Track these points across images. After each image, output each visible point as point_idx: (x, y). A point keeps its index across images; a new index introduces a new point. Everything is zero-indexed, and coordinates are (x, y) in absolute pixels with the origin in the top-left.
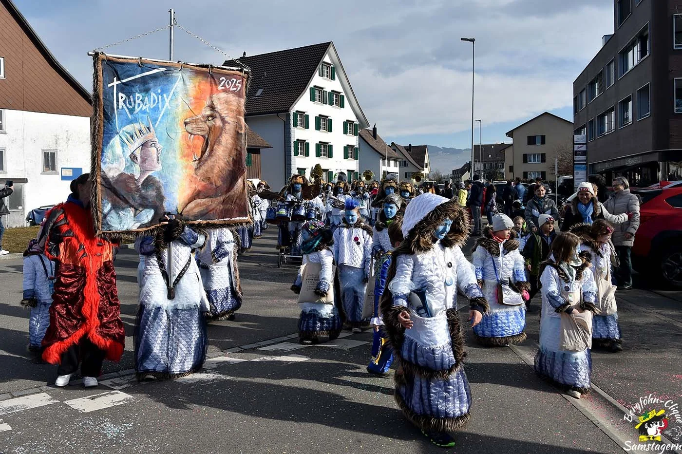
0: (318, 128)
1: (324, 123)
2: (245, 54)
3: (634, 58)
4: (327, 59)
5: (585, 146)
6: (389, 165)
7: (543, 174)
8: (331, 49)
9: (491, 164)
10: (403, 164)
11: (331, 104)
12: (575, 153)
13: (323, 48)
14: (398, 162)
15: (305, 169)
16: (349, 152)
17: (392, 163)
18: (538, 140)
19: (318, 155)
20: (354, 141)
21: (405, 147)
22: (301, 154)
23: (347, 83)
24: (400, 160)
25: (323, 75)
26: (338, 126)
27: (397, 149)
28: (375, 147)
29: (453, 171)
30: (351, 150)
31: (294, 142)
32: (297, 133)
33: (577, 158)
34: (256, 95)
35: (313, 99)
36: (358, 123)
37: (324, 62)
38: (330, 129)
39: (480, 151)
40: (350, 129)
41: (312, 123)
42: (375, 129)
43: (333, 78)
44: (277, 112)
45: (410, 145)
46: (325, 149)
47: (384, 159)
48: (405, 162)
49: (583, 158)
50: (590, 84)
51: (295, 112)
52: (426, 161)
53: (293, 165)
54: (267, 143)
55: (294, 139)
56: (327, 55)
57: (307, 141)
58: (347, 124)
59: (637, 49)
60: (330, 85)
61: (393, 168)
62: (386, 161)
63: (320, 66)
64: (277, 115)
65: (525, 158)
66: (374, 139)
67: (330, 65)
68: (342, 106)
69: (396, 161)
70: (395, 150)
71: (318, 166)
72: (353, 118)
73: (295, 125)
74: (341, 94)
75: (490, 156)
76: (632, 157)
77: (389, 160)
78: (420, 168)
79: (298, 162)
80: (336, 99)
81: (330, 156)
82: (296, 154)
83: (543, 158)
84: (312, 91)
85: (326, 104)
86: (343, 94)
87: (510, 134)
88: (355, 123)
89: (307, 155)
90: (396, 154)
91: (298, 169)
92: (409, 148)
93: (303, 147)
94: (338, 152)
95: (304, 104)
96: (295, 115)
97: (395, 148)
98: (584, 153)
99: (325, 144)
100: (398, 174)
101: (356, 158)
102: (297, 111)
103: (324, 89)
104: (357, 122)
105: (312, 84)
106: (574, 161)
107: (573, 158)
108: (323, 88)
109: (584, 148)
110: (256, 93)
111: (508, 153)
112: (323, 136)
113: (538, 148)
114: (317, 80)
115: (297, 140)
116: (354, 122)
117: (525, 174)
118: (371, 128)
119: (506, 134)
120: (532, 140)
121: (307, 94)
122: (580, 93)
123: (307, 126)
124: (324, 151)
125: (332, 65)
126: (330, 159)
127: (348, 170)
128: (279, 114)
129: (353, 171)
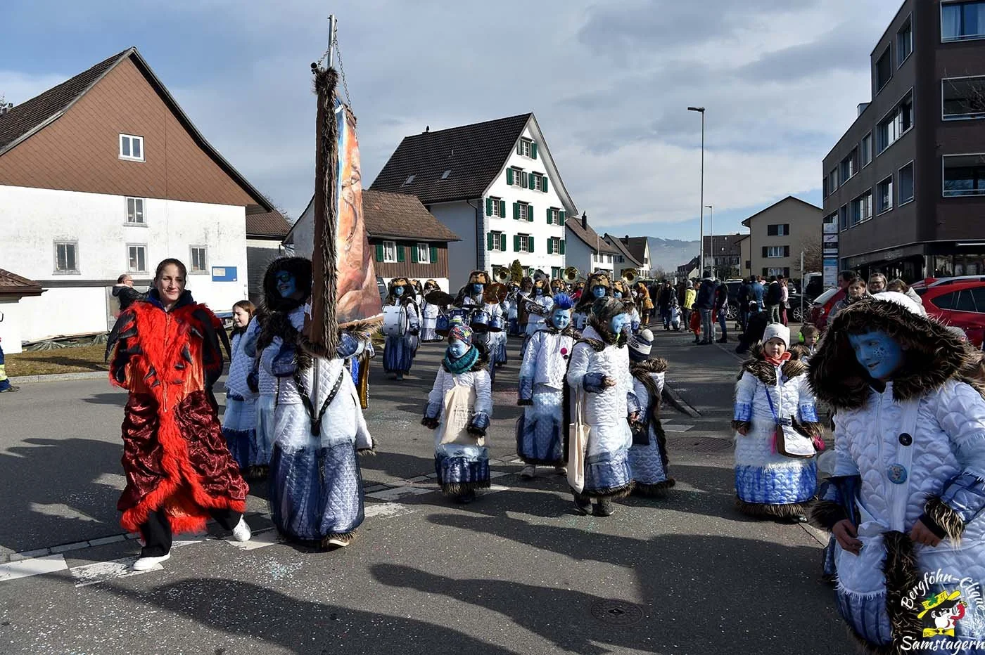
0: (516, 216)
1: (524, 211)
2: (428, 128)
3: (895, 130)
4: (526, 134)
5: (836, 236)
6: (602, 261)
7: (787, 270)
8: (531, 122)
9: (724, 259)
10: (619, 260)
11: (532, 187)
12: (825, 245)
13: (522, 121)
14: (612, 257)
15: (503, 266)
16: (554, 245)
17: (605, 258)
18: (781, 229)
19: (517, 249)
20: (559, 231)
21: (621, 239)
22: (497, 247)
23: (551, 163)
24: (615, 255)
25: (521, 154)
26: (540, 214)
27: (611, 243)
28: (585, 239)
29: (679, 267)
30: (556, 243)
31: (488, 234)
32: (492, 223)
33: (827, 251)
34: (443, 178)
35: (510, 182)
36: (564, 210)
37: (523, 138)
38: (531, 219)
39: (710, 243)
40: (555, 218)
41: (509, 210)
42: (584, 218)
43: (535, 158)
44: (468, 198)
45: (627, 236)
46: (525, 242)
47: (596, 254)
48: (621, 257)
49: (834, 251)
50: (842, 162)
51: (488, 197)
52: (646, 256)
53: (486, 262)
54: (455, 235)
55: (487, 230)
56: (527, 129)
57: (503, 233)
58: (551, 211)
59: (898, 120)
60: (530, 165)
61: (606, 264)
62: (598, 256)
63: (518, 142)
64: (468, 202)
65: (765, 252)
66: (583, 230)
67: (531, 141)
68: (545, 190)
69: (609, 256)
70: (608, 243)
71: (516, 262)
72: (558, 205)
73: (489, 214)
74: (544, 176)
75: (723, 249)
76: (893, 249)
77: (601, 255)
78: (639, 264)
79: (494, 258)
80: (537, 182)
81: (531, 250)
82: (490, 248)
83: (786, 251)
84: (509, 172)
85: (526, 187)
86: (546, 175)
87: (747, 223)
88: (561, 210)
89: (504, 249)
90: (610, 248)
91: (492, 265)
92: (626, 241)
93: (498, 240)
94: (541, 245)
95: (499, 188)
96: (489, 201)
97: (608, 240)
98: (835, 245)
99: (525, 236)
100: (613, 272)
101: (562, 253)
102: (491, 197)
103: (523, 170)
105: (508, 165)
106: (823, 254)
107: (823, 251)
108: (522, 169)
109: (835, 239)
110: (442, 175)
111: (745, 245)
112: (523, 227)
113: (780, 240)
114: (515, 159)
115: (492, 231)
116: (559, 209)
117: (765, 271)
118: (580, 217)
119: (743, 223)
120: (773, 230)
121: (503, 176)
122: (831, 173)
123: (503, 215)
124: (524, 244)
125: (533, 142)
126: (531, 253)
127: (552, 267)
128: (470, 200)
129: (558, 268)
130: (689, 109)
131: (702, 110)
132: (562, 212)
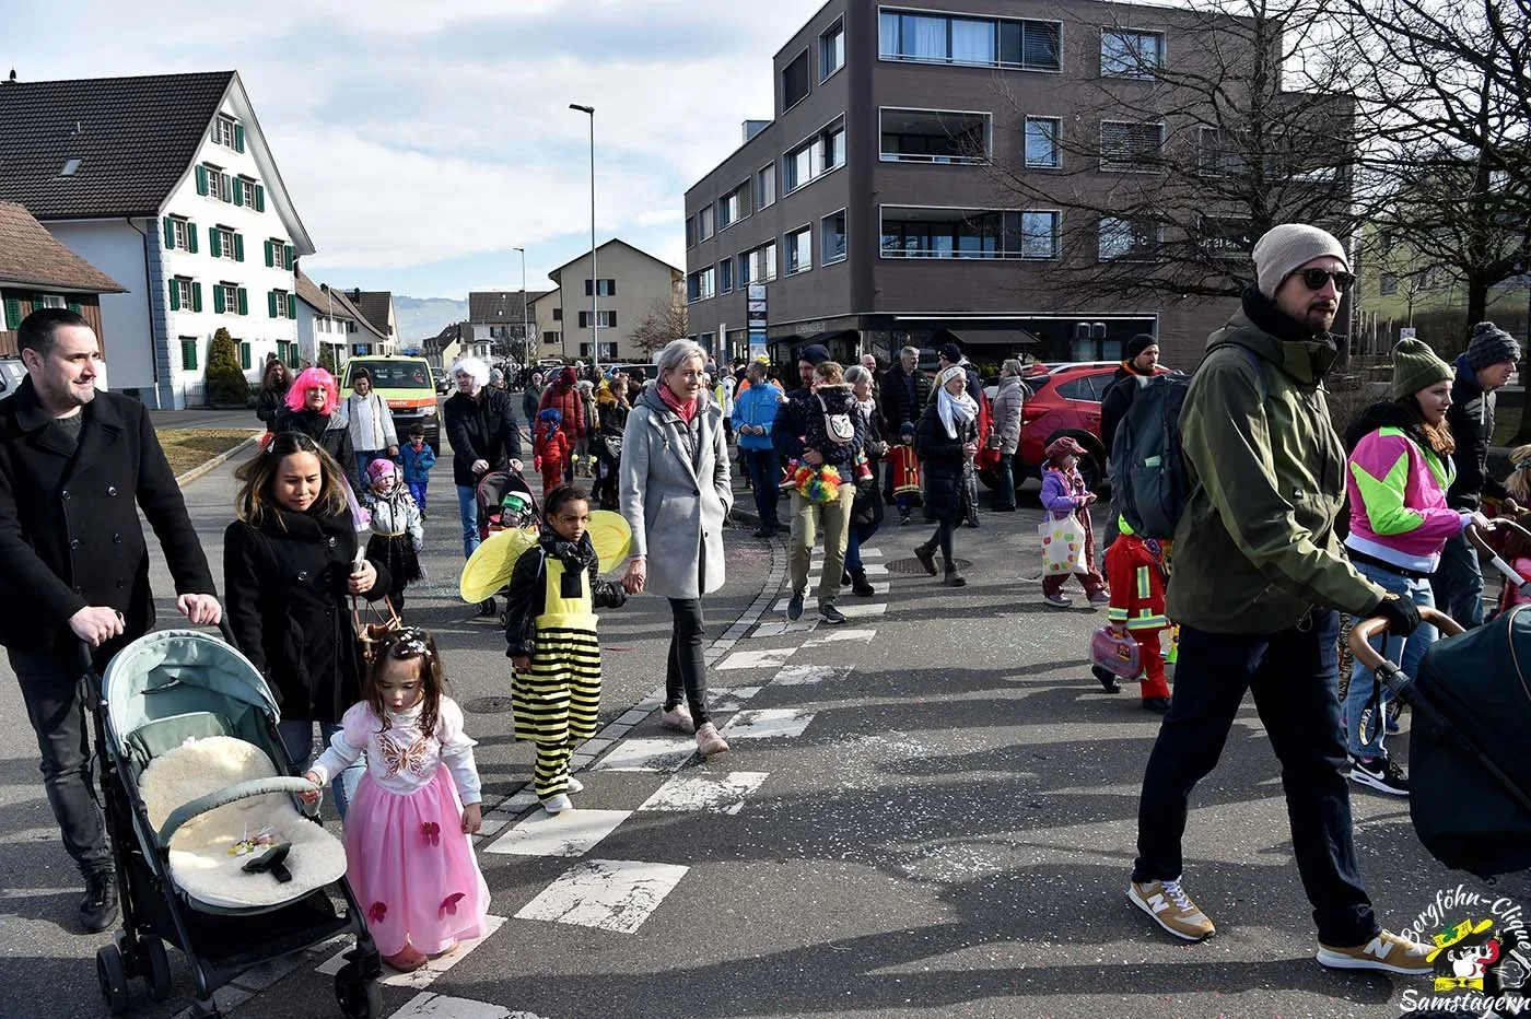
0: (215, 252)
1: (227, 242)
4: (226, 107)
5: (764, 303)
6: (329, 330)
7: (614, 346)
8: (235, 87)
9: (503, 328)
11: (239, 202)
12: (751, 316)
13: (219, 82)
14: (344, 324)
15: (196, 338)
16: (279, 302)
17: (334, 324)
18: (604, 287)
19: (219, 309)
20: (285, 280)
21: (347, 294)
22: (185, 306)
23: (269, 161)
24: (347, 319)
25: (218, 141)
26: (254, 250)
29: (425, 341)
30: (281, 299)
31: (170, 281)
32: (175, 262)
33: (753, 323)
34: (64, 173)
35: (202, 190)
36: (291, 244)
37: (222, 114)
38: (239, 257)
40: (278, 256)
41: (203, 240)
43: (240, 149)
44: (129, 215)
45: (357, 290)
46: (232, 297)
47: (319, 318)
48: (352, 323)
49: (762, 323)
50: (722, 198)
51: (167, 216)
52: (390, 322)
53: (169, 331)
54: (118, 279)
55: (168, 274)
56: (227, 100)
57: (195, 280)
58: (271, 245)
60: (236, 164)
62: (324, 321)
63: (213, 123)
64: (129, 221)
65: (583, 319)
67: (233, 119)
68: (260, 208)
69: (340, 321)
71: (221, 333)
72: (283, 235)
73: (169, 245)
74: (257, 183)
75: (500, 313)
76: (810, 322)
77: (329, 320)
79: (180, 323)
80: (247, 192)
81: (243, 311)
83: (612, 319)
84: (199, 173)
85: (229, 201)
86: (260, 183)
87: (555, 275)
88: (286, 244)
89: (198, 308)
91: (181, 337)
92: (356, 296)
93: (187, 292)
94: (258, 302)
95: (184, 200)
96: (168, 222)
97: (330, 295)
98: (763, 315)
99: (231, 286)
100: (346, 348)
101: (292, 316)
102: (172, 215)
103: (223, 171)
104: (289, 243)
105: (199, 159)
106: (749, 328)
107: (748, 323)
108: (220, 169)
110: (62, 168)
111: (544, 311)
112: (226, 269)
114: (210, 151)
115: (176, 277)
116: (283, 242)
117: (584, 348)
121: (189, 182)
122: (701, 212)
123: (193, 248)
124: (230, 300)
125: (236, 122)
126: (242, 317)
127: (278, 341)
128: (132, 219)
129: (287, 342)
130: (572, 106)
131: (590, 111)
132: (289, 248)
